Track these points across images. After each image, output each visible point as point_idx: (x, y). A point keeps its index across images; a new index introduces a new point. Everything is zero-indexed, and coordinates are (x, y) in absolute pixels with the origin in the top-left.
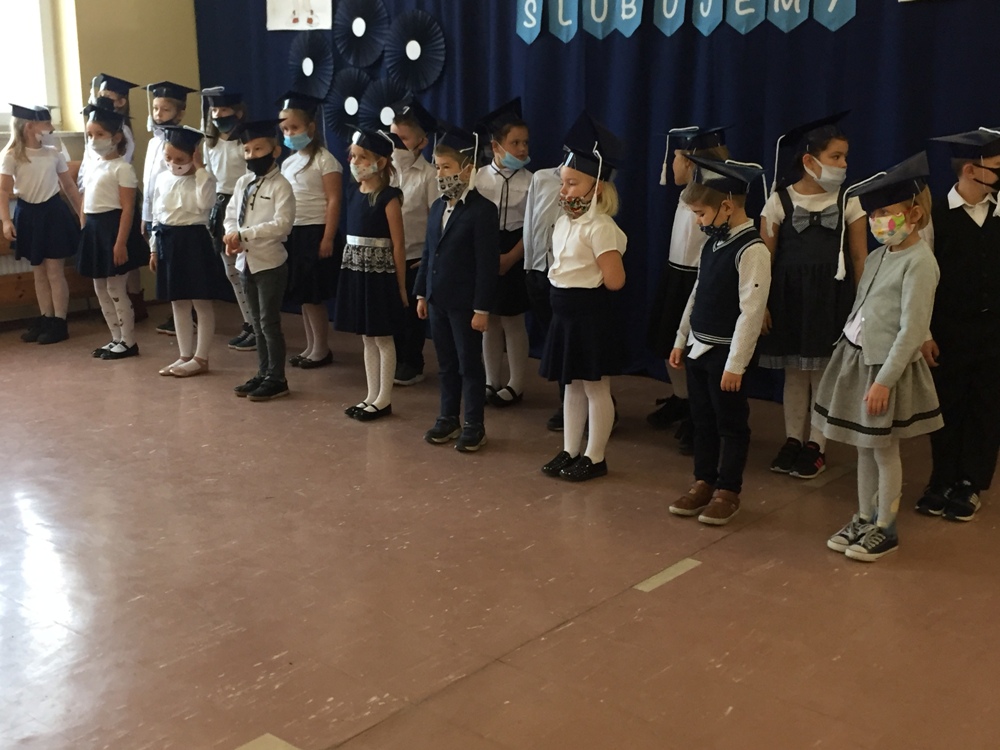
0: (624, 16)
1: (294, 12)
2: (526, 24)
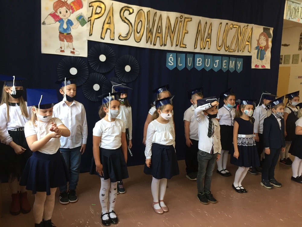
0: (197, 65)
1: (61, 48)
2: (169, 64)
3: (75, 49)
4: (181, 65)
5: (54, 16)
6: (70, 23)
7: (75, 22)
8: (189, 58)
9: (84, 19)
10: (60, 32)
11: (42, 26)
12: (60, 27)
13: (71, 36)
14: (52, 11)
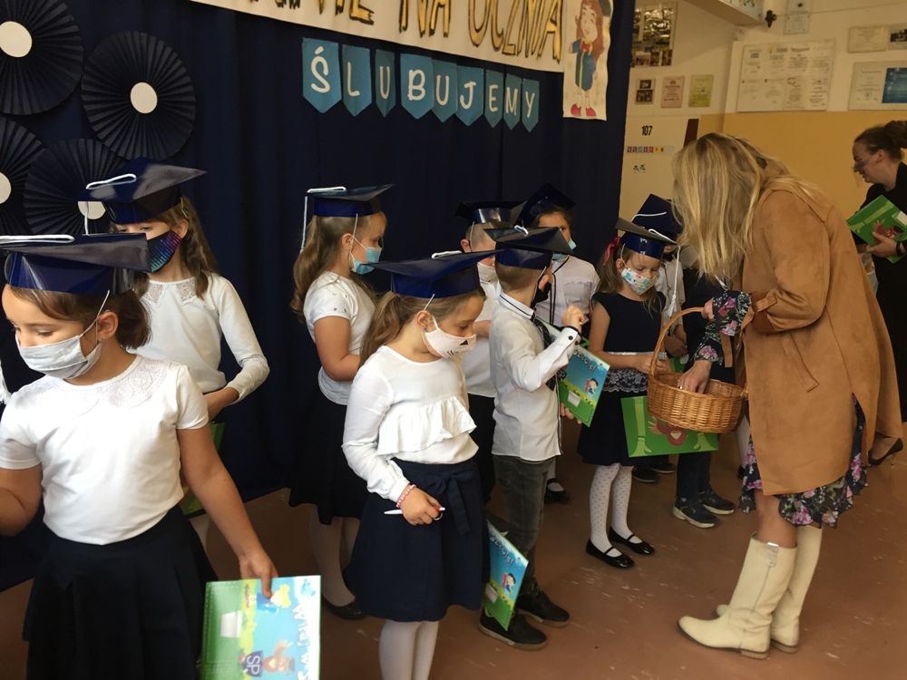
0: (411, 97)
2: (314, 86)
4: (357, 93)
8: (381, 68)
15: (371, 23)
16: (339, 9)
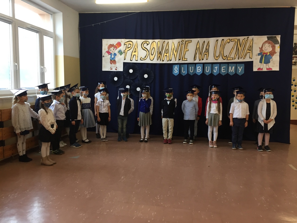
0: (198, 71)
1: (111, 67)
2: (175, 72)
3: (117, 68)
4: (184, 72)
5: (108, 52)
6: (115, 54)
7: (118, 54)
8: (190, 67)
9: (121, 52)
10: (110, 60)
11: (103, 58)
12: (110, 57)
13: (116, 61)
14: (107, 50)
15: (187, 60)
16: (179, 60)
